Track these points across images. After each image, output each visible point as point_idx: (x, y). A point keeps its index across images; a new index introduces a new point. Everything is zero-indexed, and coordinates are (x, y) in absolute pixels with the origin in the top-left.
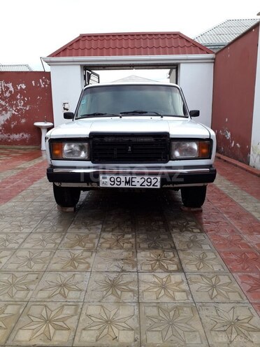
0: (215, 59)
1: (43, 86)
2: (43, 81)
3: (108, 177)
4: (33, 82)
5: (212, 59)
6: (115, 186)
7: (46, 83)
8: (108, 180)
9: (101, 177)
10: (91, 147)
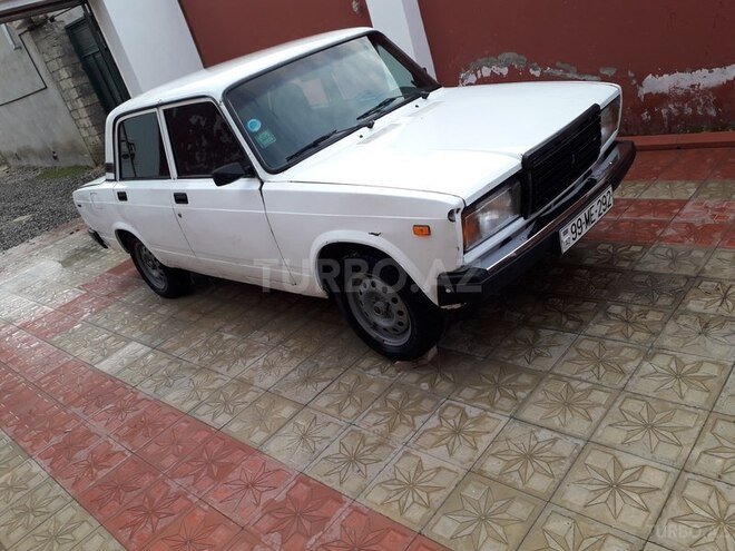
3: (569, 227)
6: (579, 237)
8: (569, 236)
9: (561, 233)
10: (531, 185)
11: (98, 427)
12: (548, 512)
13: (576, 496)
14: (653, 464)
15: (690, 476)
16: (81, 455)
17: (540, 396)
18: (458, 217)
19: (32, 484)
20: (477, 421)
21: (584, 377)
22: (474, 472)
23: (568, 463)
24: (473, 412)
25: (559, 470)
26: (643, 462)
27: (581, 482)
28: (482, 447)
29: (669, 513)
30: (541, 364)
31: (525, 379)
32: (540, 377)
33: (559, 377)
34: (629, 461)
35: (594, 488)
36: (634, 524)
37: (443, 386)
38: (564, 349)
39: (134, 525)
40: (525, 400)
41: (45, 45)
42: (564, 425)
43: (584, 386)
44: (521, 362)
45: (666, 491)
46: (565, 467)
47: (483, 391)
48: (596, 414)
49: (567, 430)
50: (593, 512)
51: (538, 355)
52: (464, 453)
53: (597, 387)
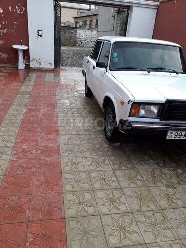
0: (159, 7)
1: (19, 13)
2: (19, 8)
4: (10, 8)
5: (157, 6)
6: (177, 139)
7: (22, 10)
8: (173, 135)
9: (169, 132)
10: (166, 111)
11: (42, 111)
12: (90, 192)
13: (100, 195)
14: (127, 205)
15: (132, 215)
16: (33, 113)
17: (127, 172)
18: (131, 104)
19: (21, 112)
20: (105, 165)
21: (144, 177)
22: (89, 172)
23: (109, 188)
24: (107, 162)
25: (105, 187)
26: (126, 203)
27: (106, 193)
28: (98, 169)
29: (113, 216)
30: (139, 167)
31: (130, 166)
32: (134, 168)
33: (138, 172)
34: (123, 200)
35: (106, 197)
36: (102, 210)
37: (110, 153)
38: (150, 168)
39: (24, 131)
40: (122, 170)
41: (119, 18)
42: (121, 181)
43: (141, 179)
44: (135, 163)
45: (120, 212)
46: (107, 188)
47: (116, 160)
48: (133, 186)
49: (121, 183)
50: (98, 201)
51: (142, 164)
52: (93, 168)
53: (143, 181)
